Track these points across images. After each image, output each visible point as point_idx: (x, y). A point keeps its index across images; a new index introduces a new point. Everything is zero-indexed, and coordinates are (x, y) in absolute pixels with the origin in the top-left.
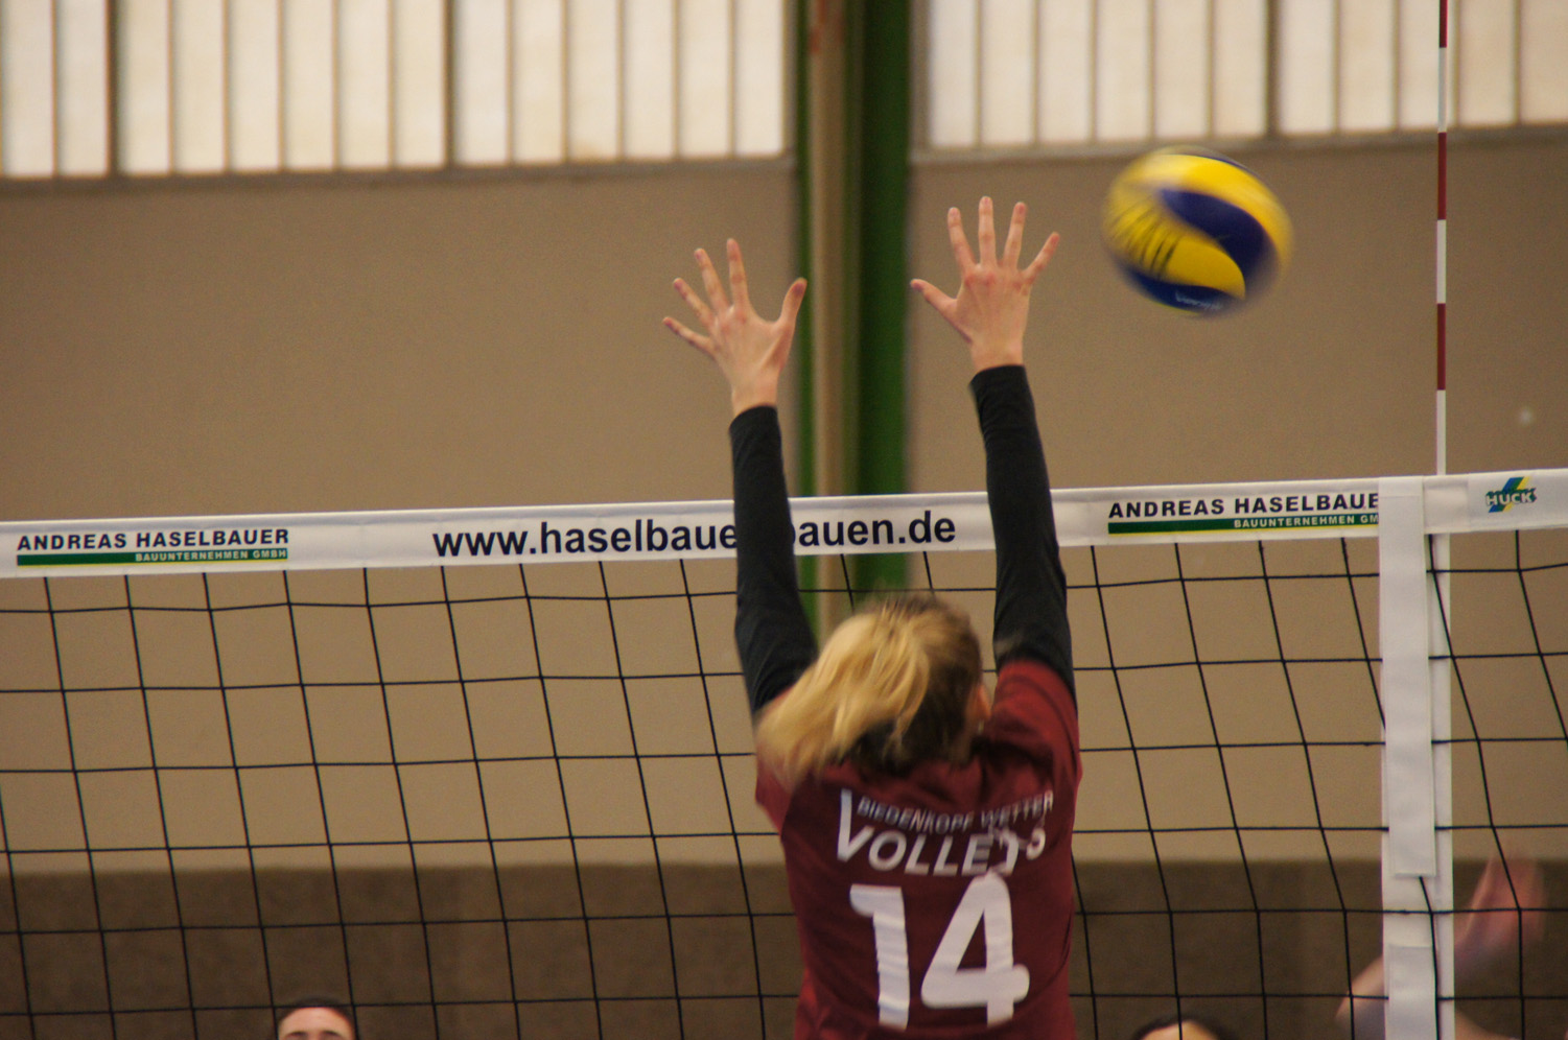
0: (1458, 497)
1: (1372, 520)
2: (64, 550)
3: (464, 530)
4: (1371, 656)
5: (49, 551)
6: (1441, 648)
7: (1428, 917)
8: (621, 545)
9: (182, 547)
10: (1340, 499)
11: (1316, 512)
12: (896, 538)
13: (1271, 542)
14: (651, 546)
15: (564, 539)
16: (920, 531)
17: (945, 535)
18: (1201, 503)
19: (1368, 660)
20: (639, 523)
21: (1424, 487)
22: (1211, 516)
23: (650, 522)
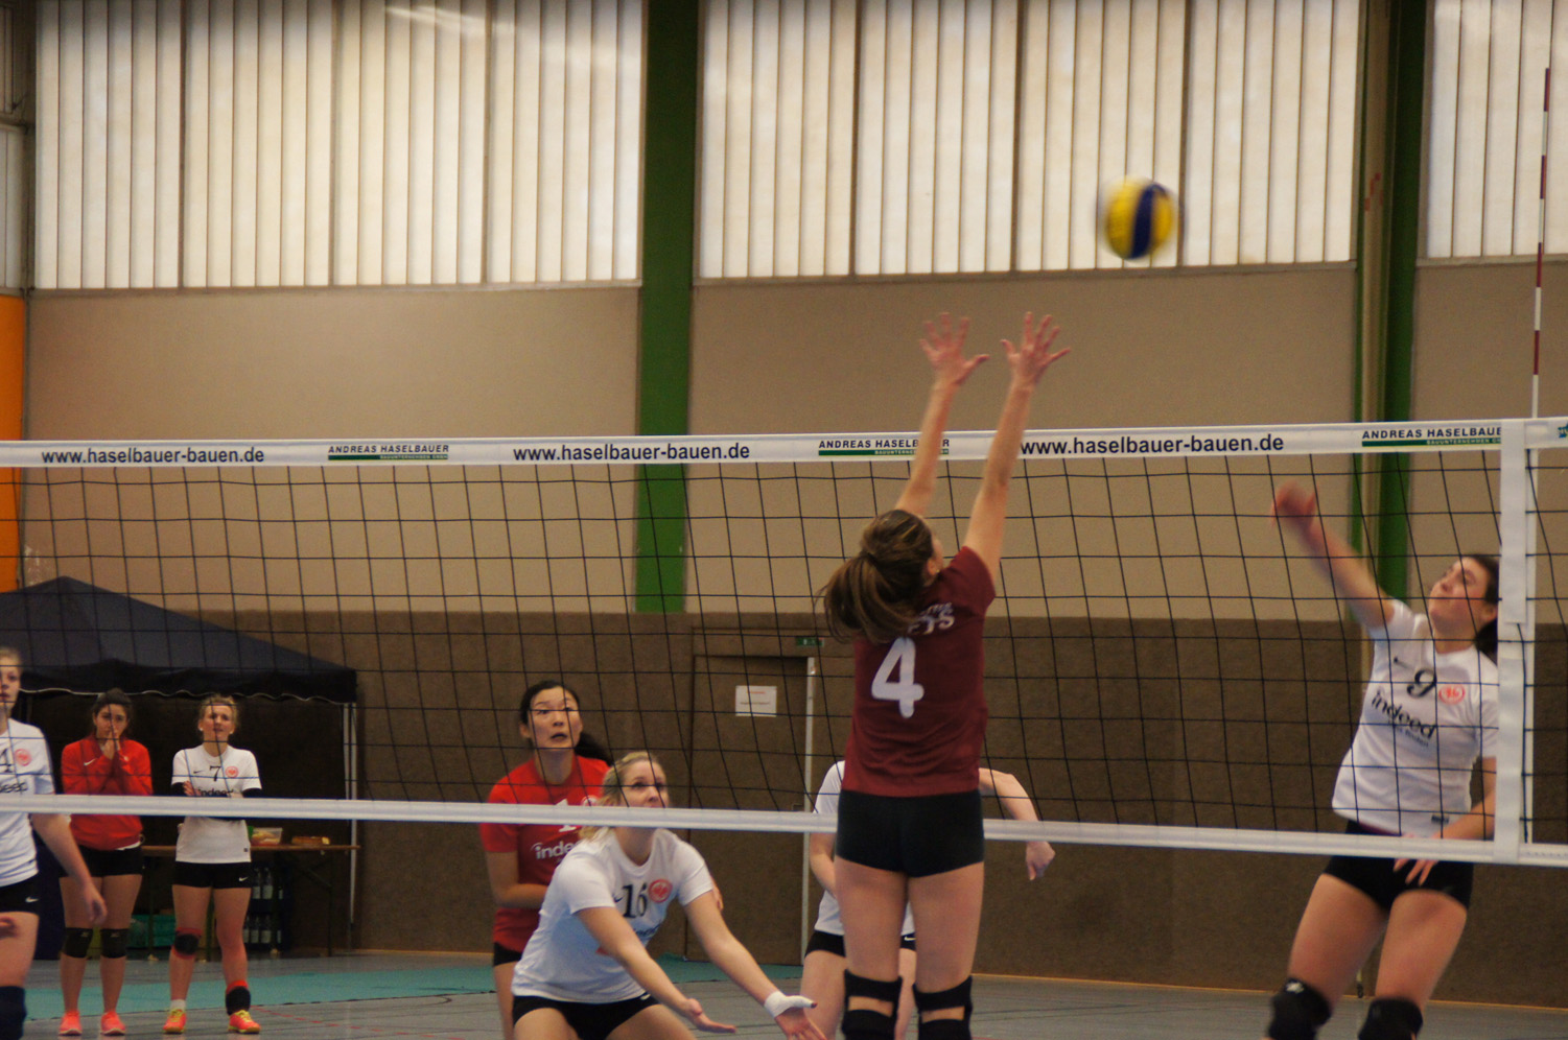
0: (1543, 430)
1: (1497, 441)
2: (841, 448)
3: (1036, 441)
4: (1496, 510)
5: (834, 449)
6: (1532, 507)
7: (1519, 645)
8: (1114, 449)
9: (898, 447)
10: (1482, 432)
11: (1469, 437)
12: (1253, 447)
13: (1448, 453)
14: (1129, 451)
15: (1086, 446)
16: (1265, 444)
17: (1278, 446)
18: (1410, 431)
19: (1494, 513)
20: (1123, 439)
21: (1526, 424)
22: (1415, 438)
23: (1129, 438)
